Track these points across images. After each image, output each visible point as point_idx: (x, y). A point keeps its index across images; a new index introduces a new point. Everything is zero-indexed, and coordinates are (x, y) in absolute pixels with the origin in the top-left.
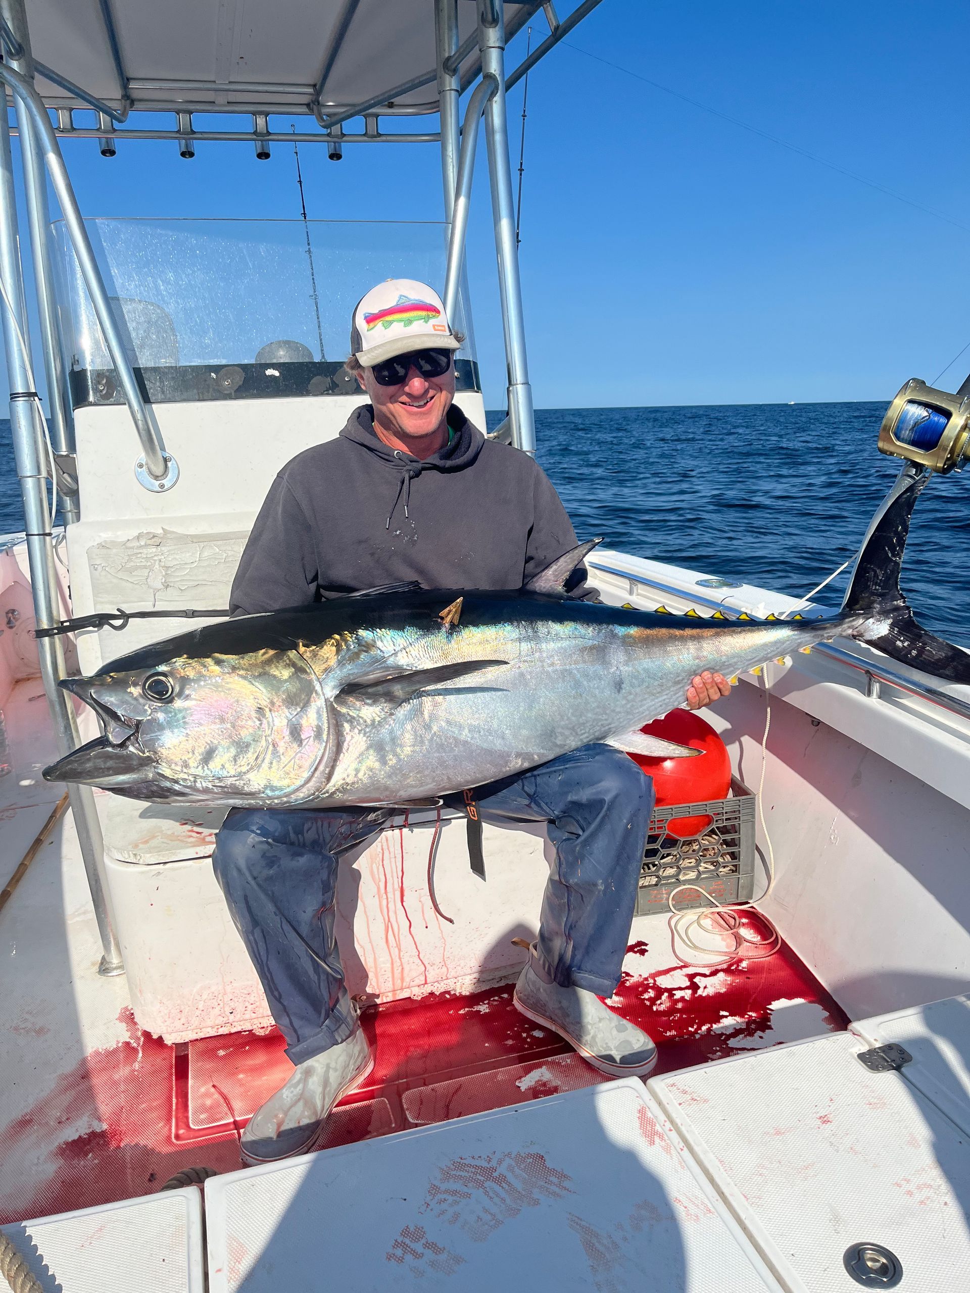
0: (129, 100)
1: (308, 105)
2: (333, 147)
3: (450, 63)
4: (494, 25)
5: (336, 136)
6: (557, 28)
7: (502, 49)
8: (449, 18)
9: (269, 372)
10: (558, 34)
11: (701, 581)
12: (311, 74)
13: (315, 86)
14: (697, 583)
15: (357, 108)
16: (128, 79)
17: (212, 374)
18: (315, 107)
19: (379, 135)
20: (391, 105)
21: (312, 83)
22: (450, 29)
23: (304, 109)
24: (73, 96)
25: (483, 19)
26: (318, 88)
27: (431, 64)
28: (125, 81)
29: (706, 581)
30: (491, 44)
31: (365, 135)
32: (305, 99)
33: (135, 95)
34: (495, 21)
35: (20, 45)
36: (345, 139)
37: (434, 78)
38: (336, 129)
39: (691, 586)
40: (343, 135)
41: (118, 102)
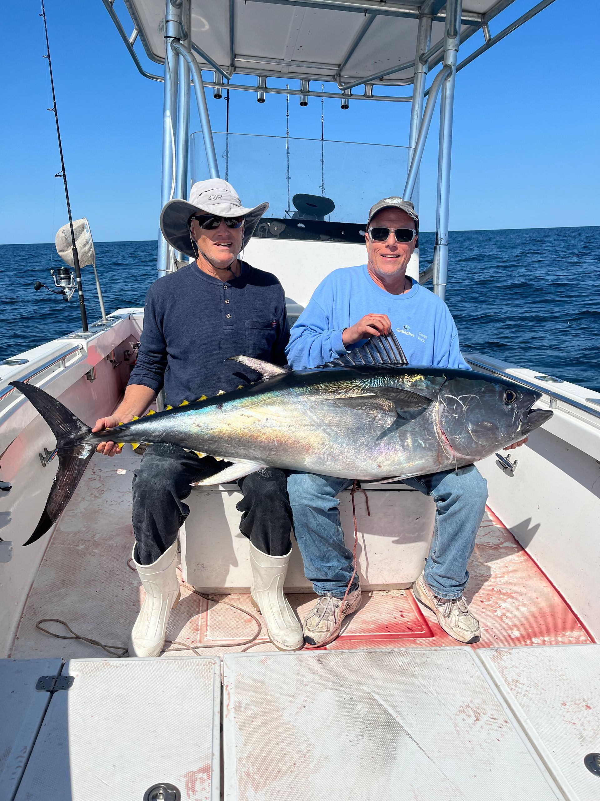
0: (233, 66)
1: (333, 76)
2: (344, 101)
3: (424, 57)
4: (454, 37)
5: (348, 95)
6: (490, 39)
7: (457, 51)
8: (426, 30)
9: (300, 225)
10: (489, 44)
11: (538, 377)
12: (339, 59)
13: (340, 65)
14: (536, 377)
15: (364, 80)
16: (235, 55)
17: (268, 223)
18: (338, 78)
19: (372, 96)
20: (381, 79)
21: (338, 63)
22: (426, 37)
23: (331, 79)
24: (207, 63)
25: (448, 34)
26: (341, 67)
27: (412, 56)
28: (234, 56)
29: (541, 377)
30: (450, 48)
31: (364, 96)
32: (333, 73)
33: (237, 64)
34: (455, 34)
35: (186, 33)
36: (351, 97)
37: (413, 65)
38: (348, 92)
39: (531, 379)
40: (351, 95)
41: (228, 68)
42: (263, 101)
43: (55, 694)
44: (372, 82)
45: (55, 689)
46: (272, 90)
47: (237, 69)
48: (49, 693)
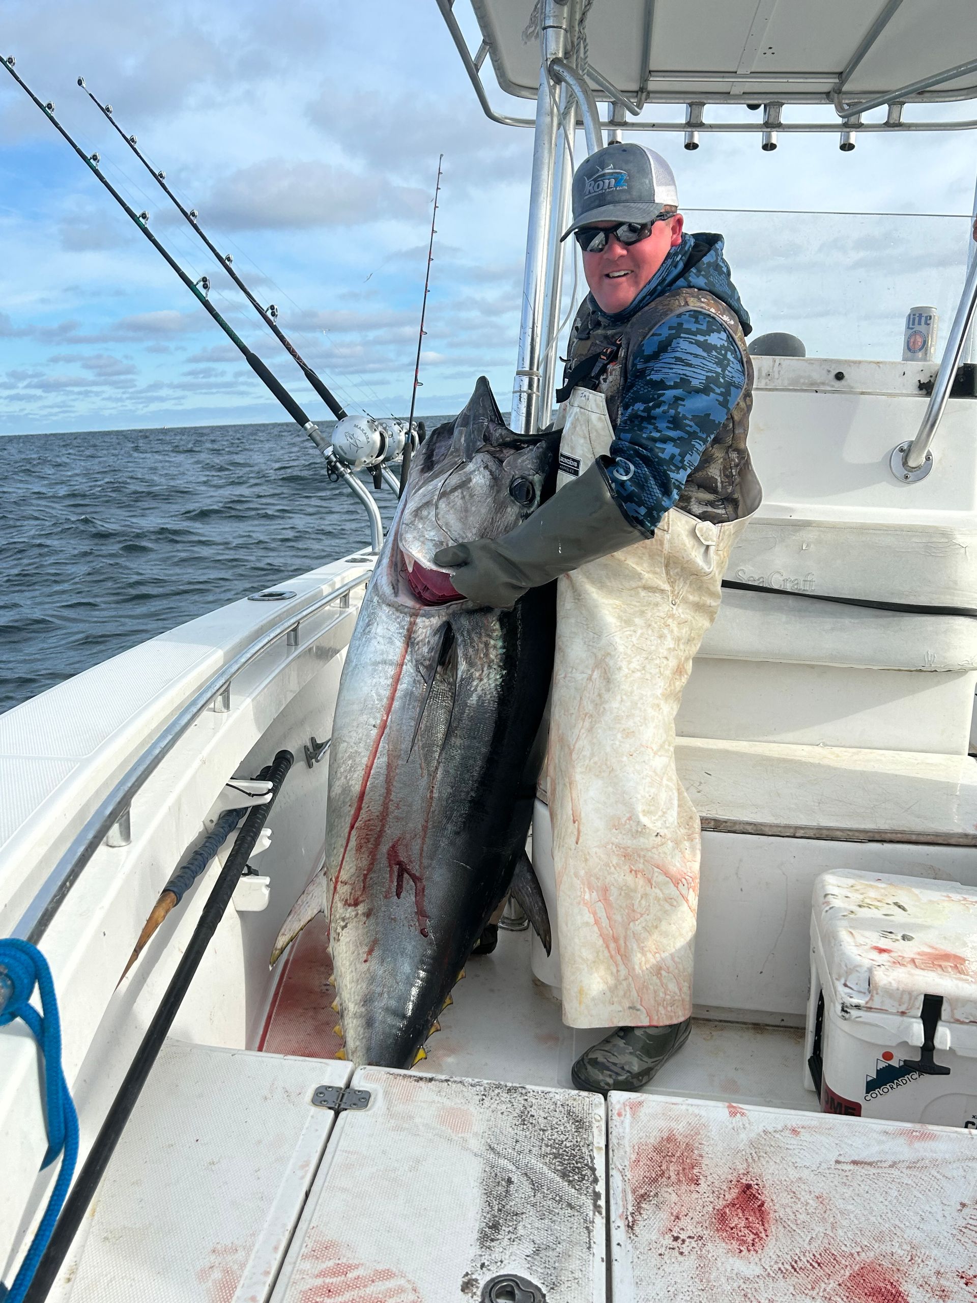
0: (644, 91)
1: (828, 94)
2: (846, 137)
12: (840, 62)
13: (841, 73)
15: (887, 96)
16: (649, 72)
18: (836, 95)
20: (922, 92)
21: (838, 69)
23: (822, 98)
24: (601, 89)
26: (841, 76)
28: (647, 73)
31: (884, 124)
32: (825, 88)
33: (651, 87)
36: (859, 129)
40: (858, 125)
41: (635, 94)
42: (695, 146)
43: (343, 1115)
44: (901, 99)
45: (342, 1106)
46: (712, 127)
47: (651, 95)
48: (332, 1113)
